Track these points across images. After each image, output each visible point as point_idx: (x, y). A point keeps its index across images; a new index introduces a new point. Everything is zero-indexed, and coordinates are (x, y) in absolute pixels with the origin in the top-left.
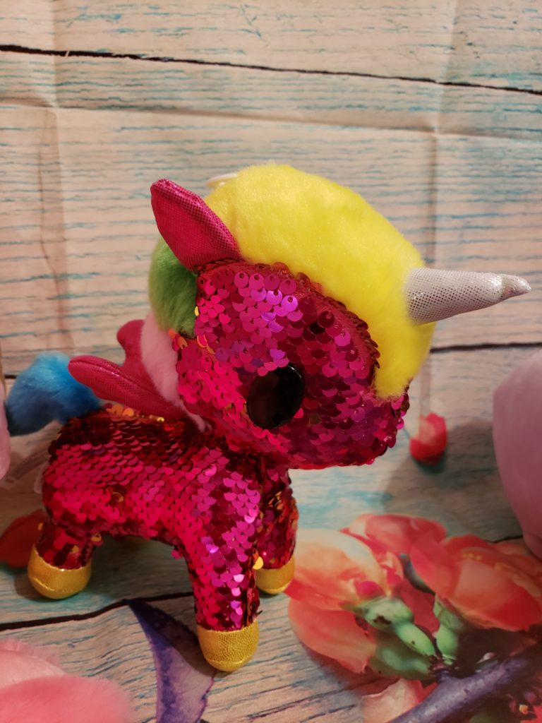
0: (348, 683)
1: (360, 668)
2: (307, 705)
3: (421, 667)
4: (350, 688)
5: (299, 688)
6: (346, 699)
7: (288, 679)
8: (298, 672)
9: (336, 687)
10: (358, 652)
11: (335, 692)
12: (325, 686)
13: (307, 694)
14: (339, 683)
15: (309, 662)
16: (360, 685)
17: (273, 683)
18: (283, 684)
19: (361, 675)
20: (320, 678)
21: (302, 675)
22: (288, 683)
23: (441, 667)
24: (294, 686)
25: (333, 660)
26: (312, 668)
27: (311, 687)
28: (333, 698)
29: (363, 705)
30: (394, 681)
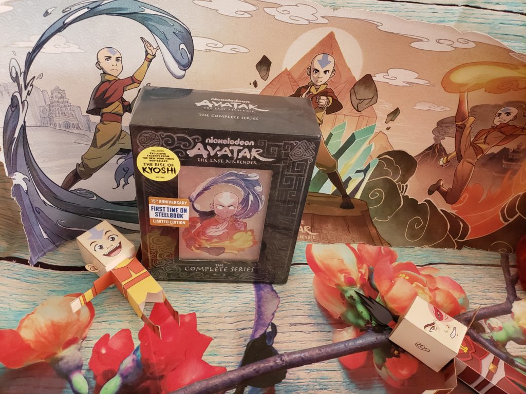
0: (331, 322)
1: (337, 317)
2: (313, 326)
3: (362, 323)
4: (330, 324)
5: (311, 318)
6: (328, 328)
7: (307, 313)
8: (312, 311)
9: (325, 322)
10: (338, 309)
11: (324, 324)
12: (321, 320)
13: (313, 322)
14: (327, 321)
15: (317, 308)
16: (335, 324)
17: (301, 312)
18: (305, 314)
19: (336, 320)
20: (320, 316)
21: (313, 313)
22: (307, 315)
23: (369, 326)
24: (309, 316)
25: (327, 310)
26: (316, 311)
27: (315, 319)
28: (323, 326)
29: (334, 332)
30: (349, 326)
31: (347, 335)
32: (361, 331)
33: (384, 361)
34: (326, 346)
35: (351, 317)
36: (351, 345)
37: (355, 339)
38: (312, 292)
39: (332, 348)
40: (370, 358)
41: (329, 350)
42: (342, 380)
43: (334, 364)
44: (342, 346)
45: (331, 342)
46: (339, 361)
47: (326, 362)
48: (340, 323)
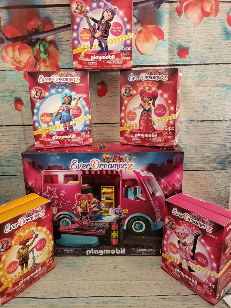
1: (52, 45)
3: (43, 43)
4: (55, 42)
5: (62, 44)
6: (56, 40)
7: (63, 46)
8: (61, 47)
9: (57, 43)
10: (51, 49)
16: (53, 42)
23: (41, 41)
25: (56, 48)
26: (59, 47)
29: (54, 39)
30: (48, 41)
31: (50, 38)
32: (44, 39)
33: (38, 27)
34: (58, 33)
35: (47, 45)
36: (49, 34)
37: (47, 36)
38: (60, 55)
39: (56, 32)
40: (43, 28)
41: (57, 31)
42: (54, 20)
43: (56, 26)
44: (52, 33)
45: (56, 35)
46: (54, 27)
47: (58, 27)
48: (52, 42)
